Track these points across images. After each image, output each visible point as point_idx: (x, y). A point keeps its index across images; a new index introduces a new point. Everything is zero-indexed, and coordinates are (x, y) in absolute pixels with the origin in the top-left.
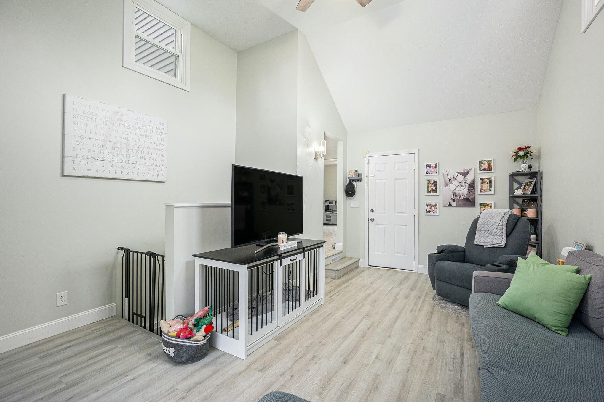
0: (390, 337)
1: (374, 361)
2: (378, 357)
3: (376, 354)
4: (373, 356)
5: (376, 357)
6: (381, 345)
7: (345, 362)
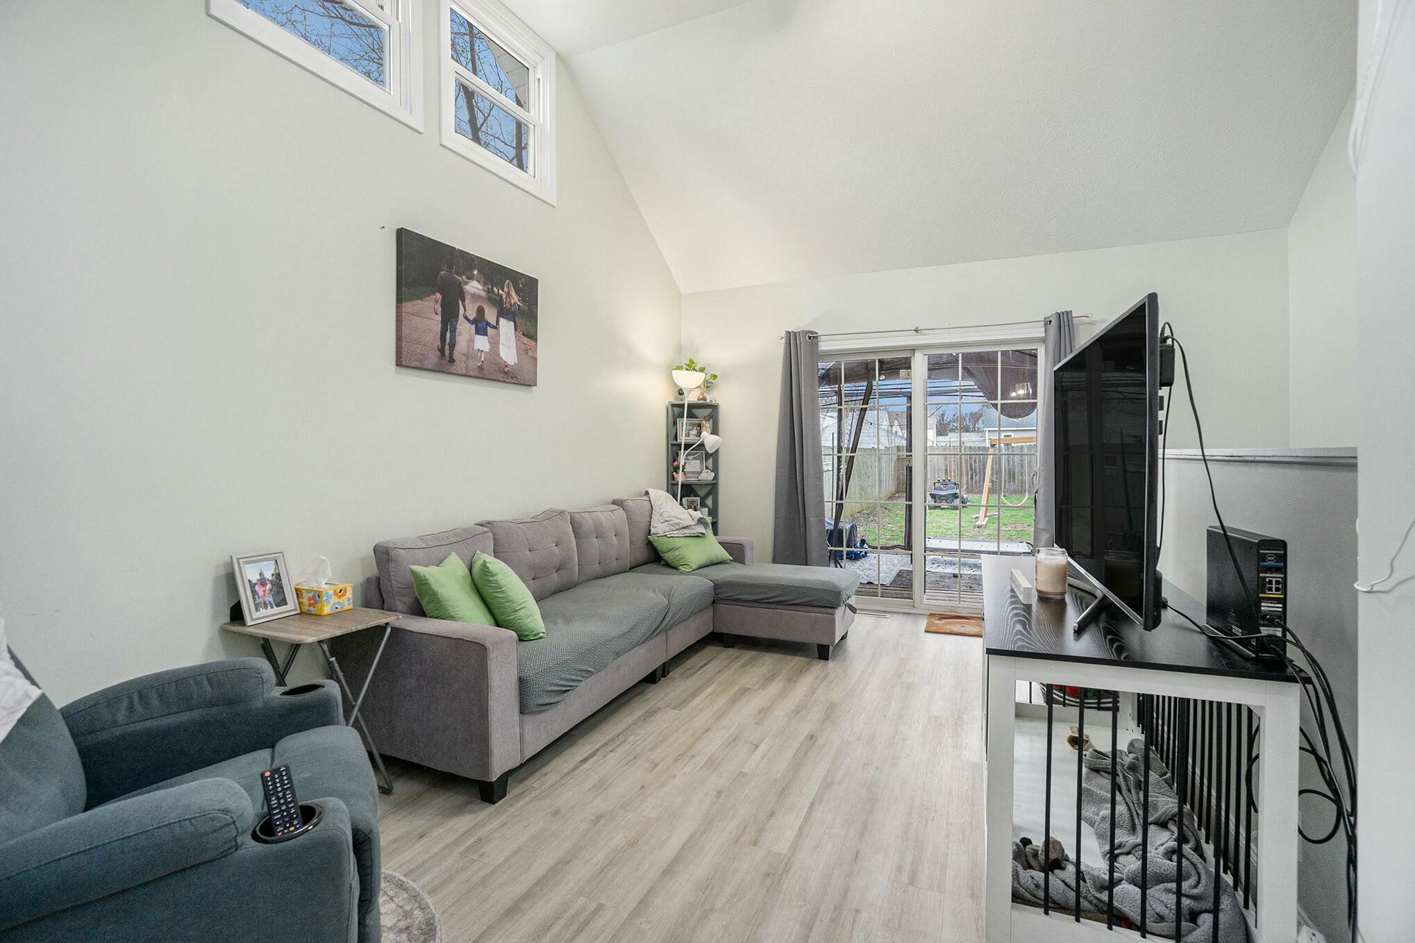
0: (718, 793)
1: (762, 740)
2: (753, 747)
3: (757, 753)
4: (762, 748)
5: (757, 747)
6: (745, 770)
7: (812, 737)
